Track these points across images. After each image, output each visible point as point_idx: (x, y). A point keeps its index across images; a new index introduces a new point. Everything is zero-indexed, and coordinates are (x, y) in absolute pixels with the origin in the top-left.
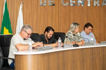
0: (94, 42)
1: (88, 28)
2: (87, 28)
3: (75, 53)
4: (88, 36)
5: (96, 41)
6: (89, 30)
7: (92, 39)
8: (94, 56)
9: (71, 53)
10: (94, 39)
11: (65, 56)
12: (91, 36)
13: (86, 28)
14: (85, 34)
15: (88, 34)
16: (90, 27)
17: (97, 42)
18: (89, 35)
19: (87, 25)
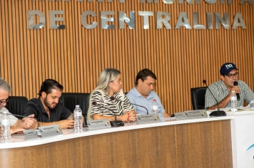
0: (160, 115)
1: (145, 81)
2: (143, 80)
3: (115, 141)
4: (145, 99)
5: (163, 111)
6: (147, 86)
7: (156, 107)
8: (159, 147)
9: (105, 141)
10: (159, 108)
11: (91, 149)
12: (152, 100)
13: (140, 80)
14: (140, 95)
15: (145, 95)
16: (149, 79)
17: (167, 115)
18: (148, 98)
19: (143, 75)
